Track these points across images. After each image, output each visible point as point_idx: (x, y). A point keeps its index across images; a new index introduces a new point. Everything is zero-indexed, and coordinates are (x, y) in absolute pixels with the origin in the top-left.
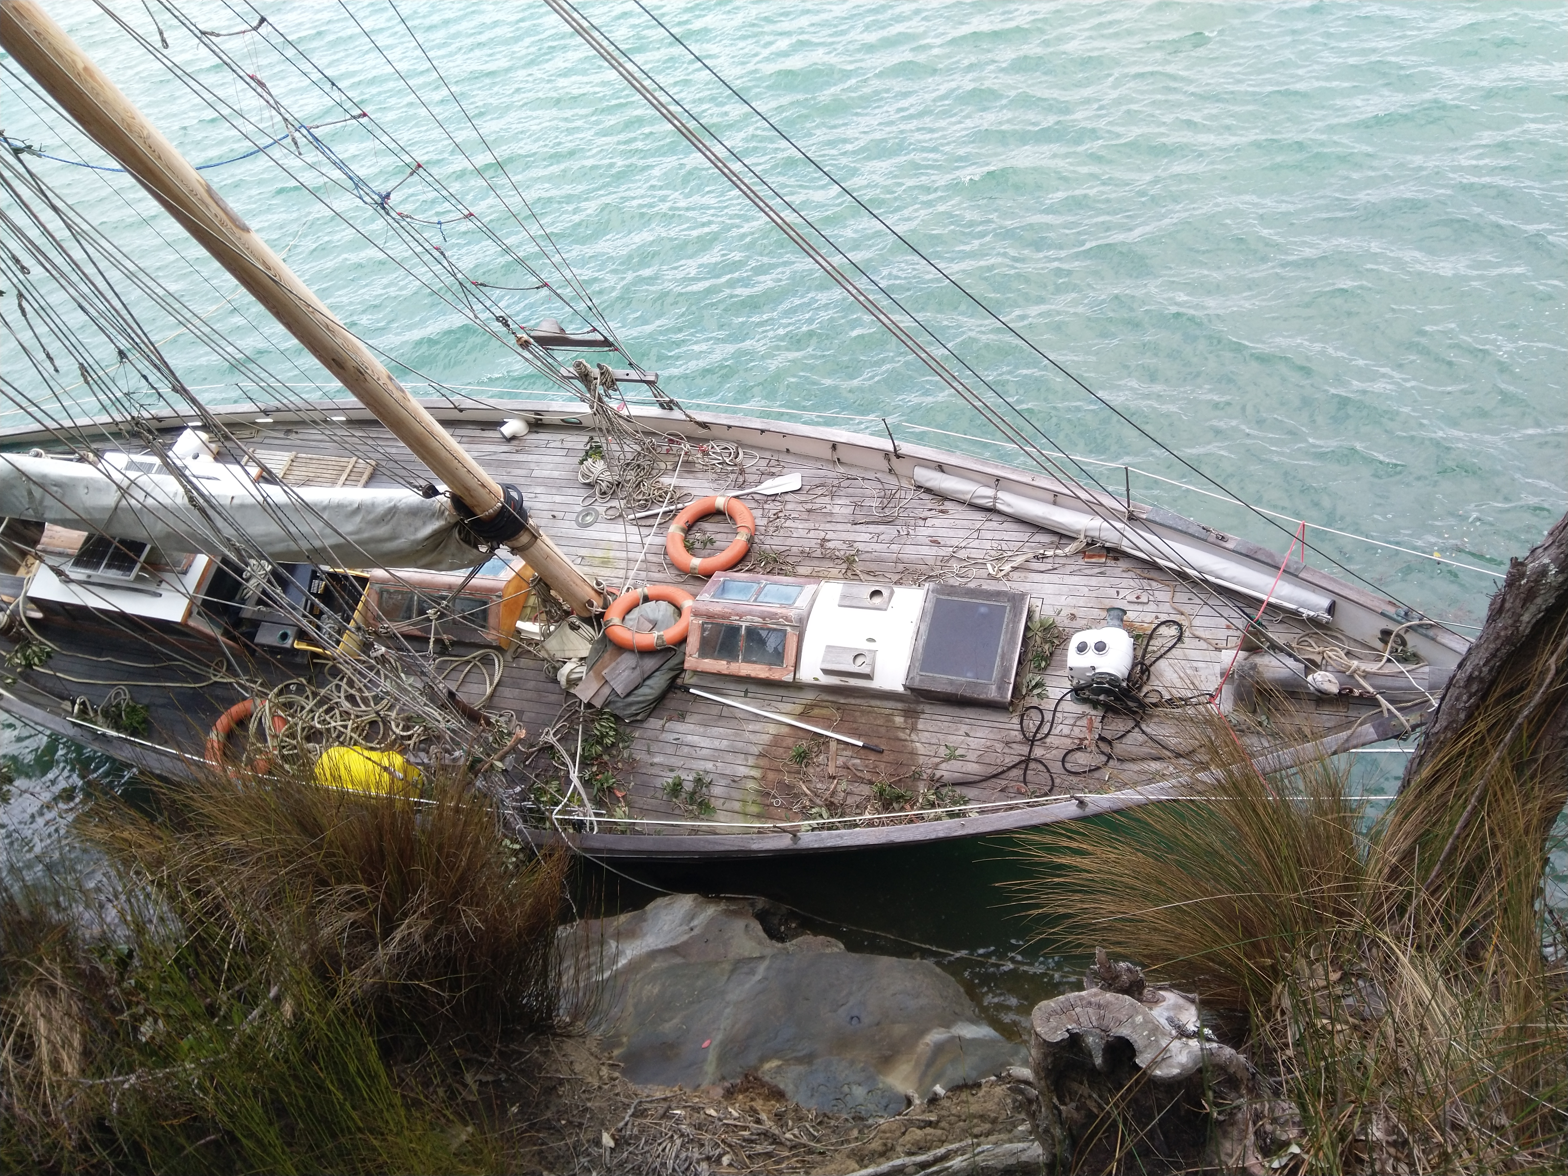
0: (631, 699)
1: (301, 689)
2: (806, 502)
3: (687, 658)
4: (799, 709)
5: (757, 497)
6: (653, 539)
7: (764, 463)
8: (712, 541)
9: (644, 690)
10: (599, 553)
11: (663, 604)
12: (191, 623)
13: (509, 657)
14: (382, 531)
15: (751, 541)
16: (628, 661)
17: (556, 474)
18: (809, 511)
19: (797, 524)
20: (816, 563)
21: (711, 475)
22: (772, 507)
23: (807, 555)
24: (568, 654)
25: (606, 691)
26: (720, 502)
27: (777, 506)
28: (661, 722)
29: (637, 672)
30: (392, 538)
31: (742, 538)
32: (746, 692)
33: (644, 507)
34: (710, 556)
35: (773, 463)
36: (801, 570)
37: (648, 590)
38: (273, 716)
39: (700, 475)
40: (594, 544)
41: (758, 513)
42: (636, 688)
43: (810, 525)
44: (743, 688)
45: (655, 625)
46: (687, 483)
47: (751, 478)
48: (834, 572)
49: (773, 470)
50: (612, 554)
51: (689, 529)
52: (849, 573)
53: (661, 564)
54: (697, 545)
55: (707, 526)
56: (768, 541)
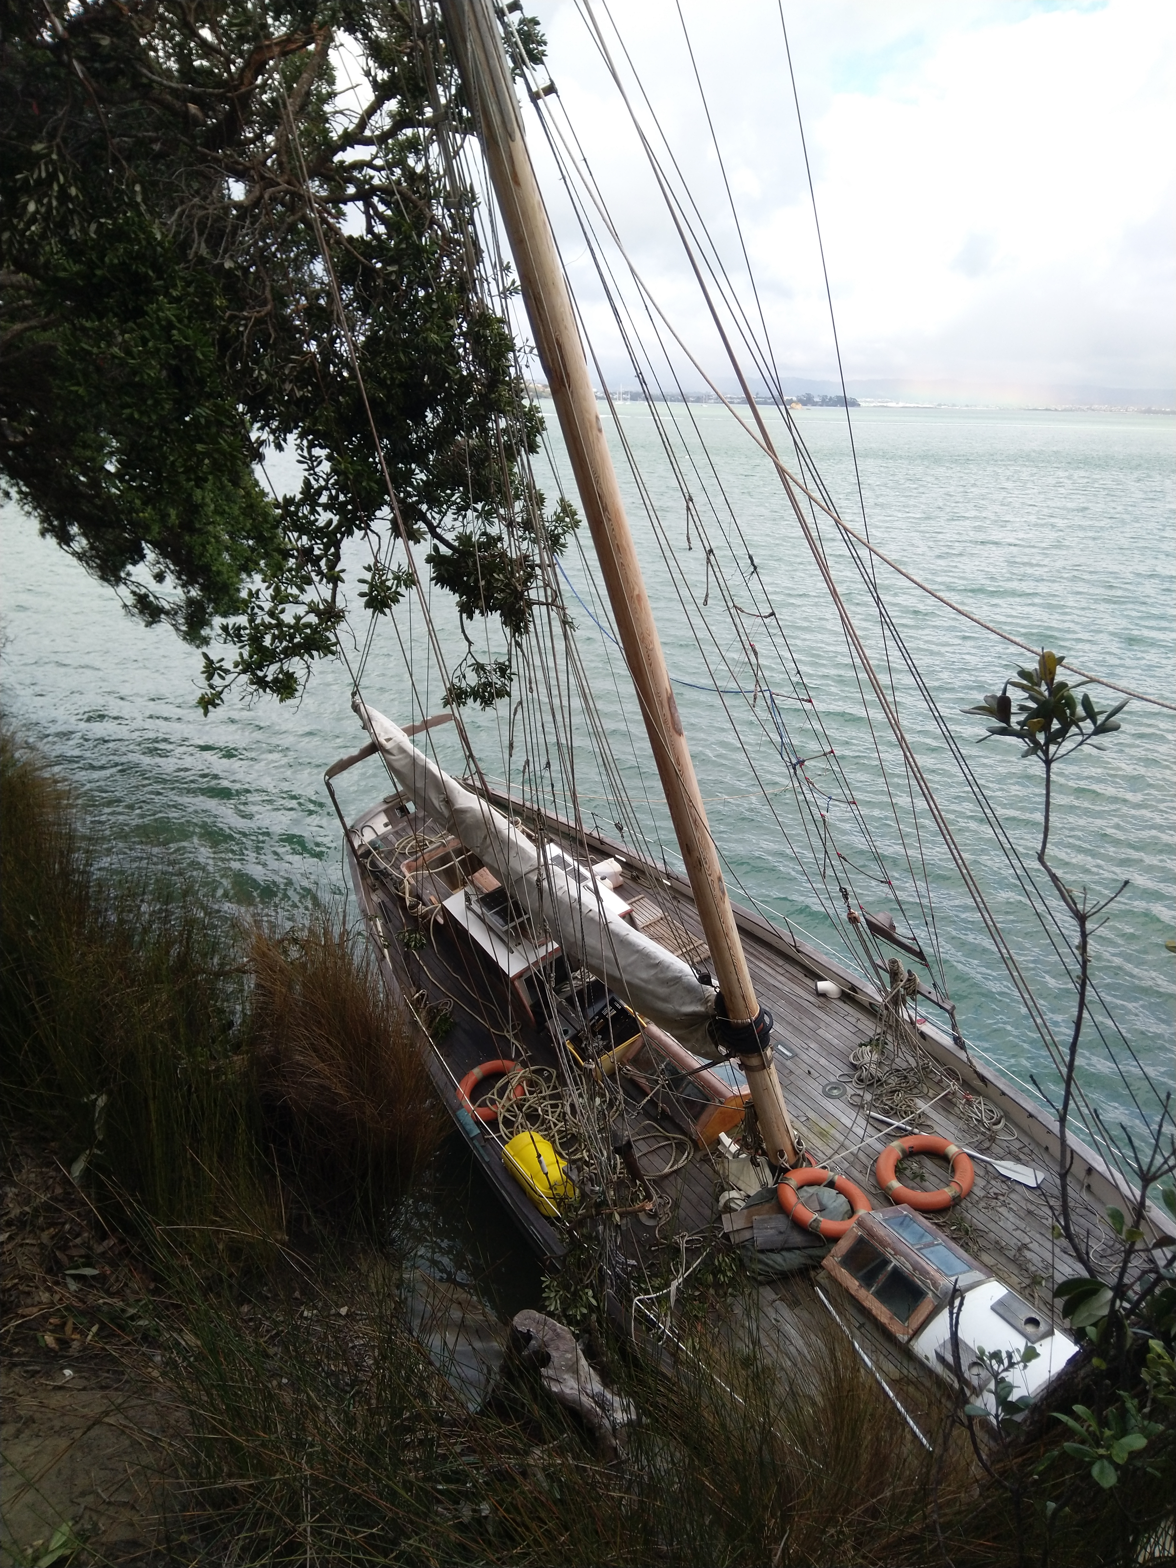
0: (762, 1257)
1: (548, 1079)
2: (1032, 1203)
3: (829, 1257)
4: (896, 1375)
5: (990, 1168)
6: (873, 1141)
7: (1018, 1145)
8: (922, 1178)
9: (778, 1258)
10: (823, 1124)
11: (842, 1198)
12: (516, 983)
13: (699, 1156)
14: (662, 991)
15: (956, 1201)
16: (780, 1222)
17: (835, 1042)
18: (1030, 1212)
19: (1011, 1216)
20: (1003, 1260)
21: (961, 1124)
22: (998, 1187)
23: (999, 1248)
24: (740, 1184)
25: (747, 1235)
26: (952, 1150)
27: (1002, 1188)
28: (774, 1297)
29: (781, 1238)
30: (665, 1000)
31: (949, 1192)
32: (862, 1326)
33: (886, 1113)
34: (913, 1188)
35: (1026, 1150)
36: (985, 1258)
37: (840, 1179)
38: (520, 1084)
39: (952, 1118)
40: (825, 1115)
41: (981, 1182)
42: (772, 1251)
43: (1022, 1225)
44: (862, 1320)
45: (822, 1209)
46: (937, 1118)
47: (996, 1149)
48: (1015, 1280)
49: (1022, 1156)
50: (833, 1131)
51: (910, 1154)
52: (1027, 1292)
53: (866, 1167)
54: (908, 1172)
55: (928, 1163)
56: (973, 1212)
